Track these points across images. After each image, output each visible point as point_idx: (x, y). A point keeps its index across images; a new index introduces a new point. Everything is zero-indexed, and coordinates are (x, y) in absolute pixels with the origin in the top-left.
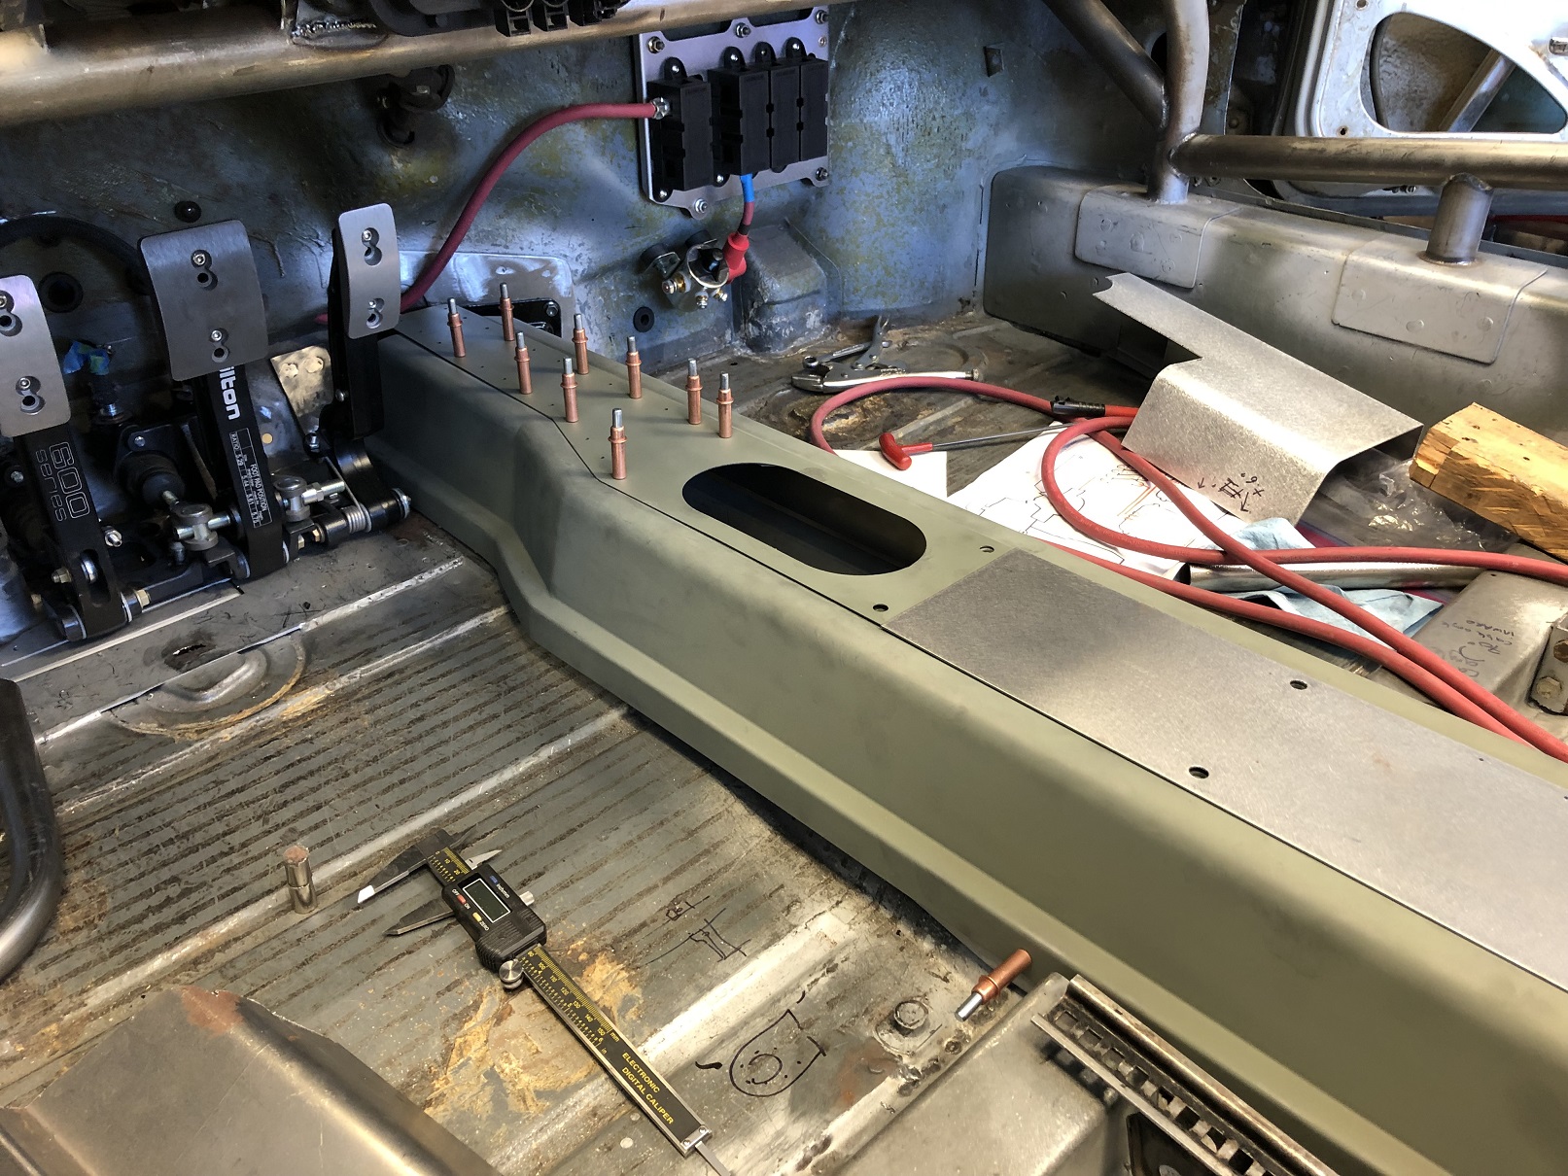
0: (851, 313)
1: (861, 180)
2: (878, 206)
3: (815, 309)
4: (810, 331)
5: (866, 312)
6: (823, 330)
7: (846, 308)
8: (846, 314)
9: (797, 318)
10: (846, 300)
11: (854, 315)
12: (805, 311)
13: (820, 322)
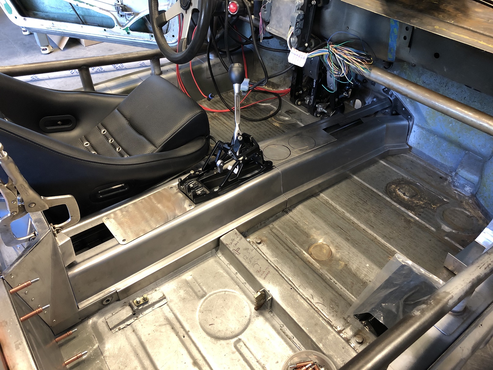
3: (470, 187)
4: (465, 191)
5: (479, 201)
6: (470, 195)
7: (477, 195)
8: (475, 196)
9: (462, 183)
10: (477, 193)
11: (477, 199)
12: (466, 184)
13: (470, 192)
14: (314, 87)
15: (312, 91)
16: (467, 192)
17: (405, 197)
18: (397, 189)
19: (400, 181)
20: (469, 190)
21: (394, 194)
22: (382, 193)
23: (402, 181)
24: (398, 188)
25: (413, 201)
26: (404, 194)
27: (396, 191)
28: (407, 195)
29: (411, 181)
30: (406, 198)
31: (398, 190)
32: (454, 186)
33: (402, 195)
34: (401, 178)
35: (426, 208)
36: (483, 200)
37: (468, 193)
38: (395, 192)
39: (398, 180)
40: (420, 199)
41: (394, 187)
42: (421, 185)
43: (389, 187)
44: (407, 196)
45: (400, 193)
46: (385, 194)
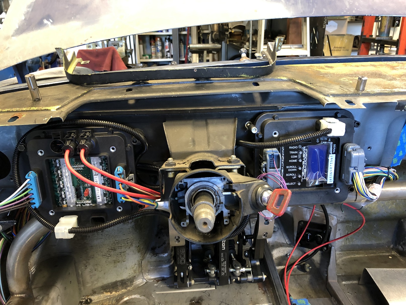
14: (224, 249)
15: (222, 256)
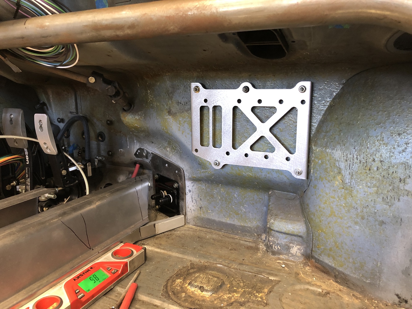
0: (316, 259)
1: (324, 183)
2: (332, 203)
3: (297, 245)
4: (293, 255)
5: (323, 262)
6: (302, 259)
7: (314, 254)
8: (313, 257)
9: (283, 243)
10: (313, 249)
11: (317, 261)
12: (290, 243)
13: (301, 254)
15: (27, 172)
16: (296, 255)
17: (204, 293)
18: (187, 285)
19: (189, 270)
20: (298, 251)
21: (183, 295)
22: (160, 299)
23: (192, 268)
24: (188, 281)
25: (221, 297)
26: (202, 289)
27: (186, 287)
28: (206, 288)
29: (206, 264)
30: (207, 295)
31: (189, 284)
32: (274, 253)
33: (198, 292)
34: (189, 264)
35: (248, 302)
36: (329, 256)
37: (298, 257)
38: (183, 290)
39: (185, 269)
40: (231, 291)
41: (181, 282)
42: (225, 266)
43: (171, 285)
44: (207, 291)
45: (193, 289)
46: (165, 299)
